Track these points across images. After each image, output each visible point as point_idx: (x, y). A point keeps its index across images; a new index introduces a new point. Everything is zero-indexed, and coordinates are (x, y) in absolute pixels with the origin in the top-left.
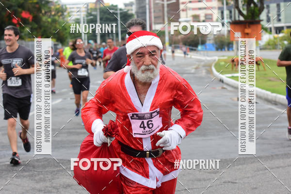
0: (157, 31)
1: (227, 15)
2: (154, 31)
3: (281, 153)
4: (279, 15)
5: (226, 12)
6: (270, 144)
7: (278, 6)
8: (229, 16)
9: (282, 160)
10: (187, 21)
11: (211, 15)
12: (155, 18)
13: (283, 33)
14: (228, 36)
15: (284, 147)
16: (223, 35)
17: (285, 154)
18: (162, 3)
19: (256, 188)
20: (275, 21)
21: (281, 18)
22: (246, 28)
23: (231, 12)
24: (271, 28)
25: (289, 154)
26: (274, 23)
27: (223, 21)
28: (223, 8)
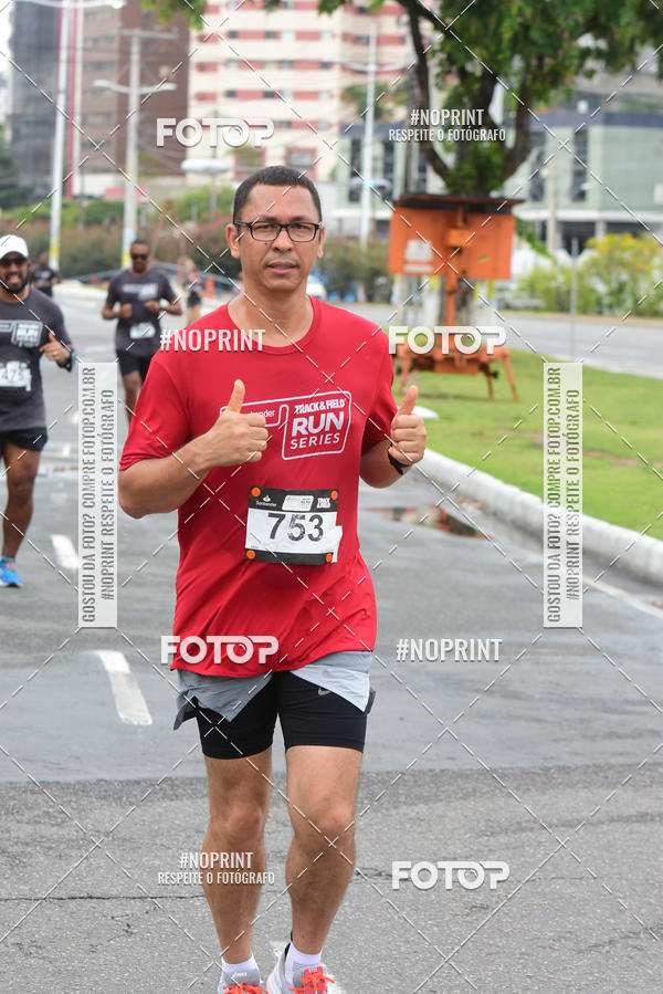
0: (90, 197)
1: (375, 159)
2: (75, 197)
3: (580, 761)
4: (580, 175)
5: (371, 150)
6: (537, 720)
7: (581, 138)
8: (380, 165)
9: (583, 794)
10: (212, 173)
11: (312, 152)
12: (86, 145)
13: (593, 247)
14: (371, 246)
15: (593, 738)
16: (355, 238)
17: (598, 769)
18: (123, 89)
19: (484, 908)
20: (565, 200)
21: (586, 186)
22: (454, 226)
23: (389, 147)
24: (544, 225)
25: (611, 767)
26: (557, 207)
27: (356, 181)
28: (362, 129)
